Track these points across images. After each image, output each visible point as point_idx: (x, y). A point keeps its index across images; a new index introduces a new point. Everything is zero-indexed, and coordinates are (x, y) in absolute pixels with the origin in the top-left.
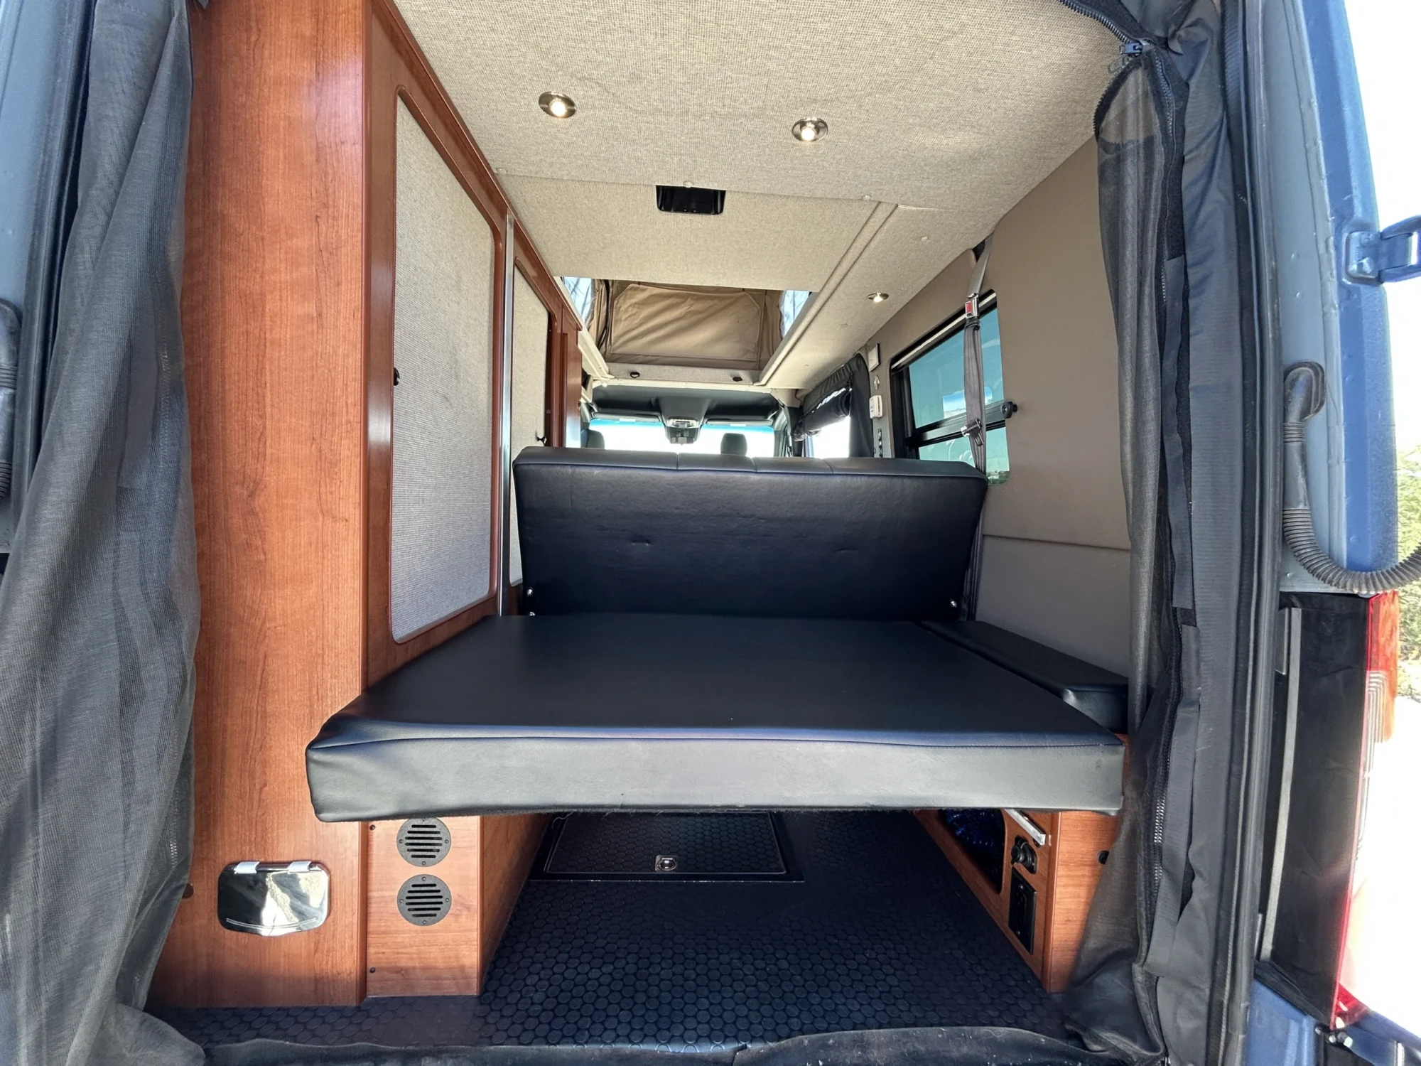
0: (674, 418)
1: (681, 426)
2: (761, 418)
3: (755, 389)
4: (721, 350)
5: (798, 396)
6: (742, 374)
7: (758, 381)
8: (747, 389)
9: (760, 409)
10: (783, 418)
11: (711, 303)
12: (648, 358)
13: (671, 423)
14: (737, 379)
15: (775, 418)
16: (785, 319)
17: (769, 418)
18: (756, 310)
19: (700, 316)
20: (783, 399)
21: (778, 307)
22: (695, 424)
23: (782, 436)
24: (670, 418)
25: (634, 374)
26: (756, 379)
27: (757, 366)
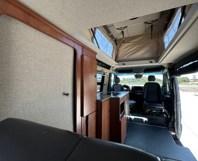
0: (136, 73)
1: (138, 75)
2: (159, 71)
3: (157, 64)
4: (146, 55)
5: (171, 65)
6: (152, 61)
7: (158, 62)
8: (154, 64)
9: (159, 69)
10: (166, 71)
11: (143, 44)
12: (127, 60)
13: (135, 74)
14: (151, 62)
15: (163, 71)
16: (165, 44)
17: (161, 71)
18: (156, 44)
19: (139, 48)
20: (165, 66)
21: (163, 41)
22: (141, 74)
23: (165, 75)
24: (135, 73)
25: (124, 64)
26: (157, 61)
27: (157, 59)
